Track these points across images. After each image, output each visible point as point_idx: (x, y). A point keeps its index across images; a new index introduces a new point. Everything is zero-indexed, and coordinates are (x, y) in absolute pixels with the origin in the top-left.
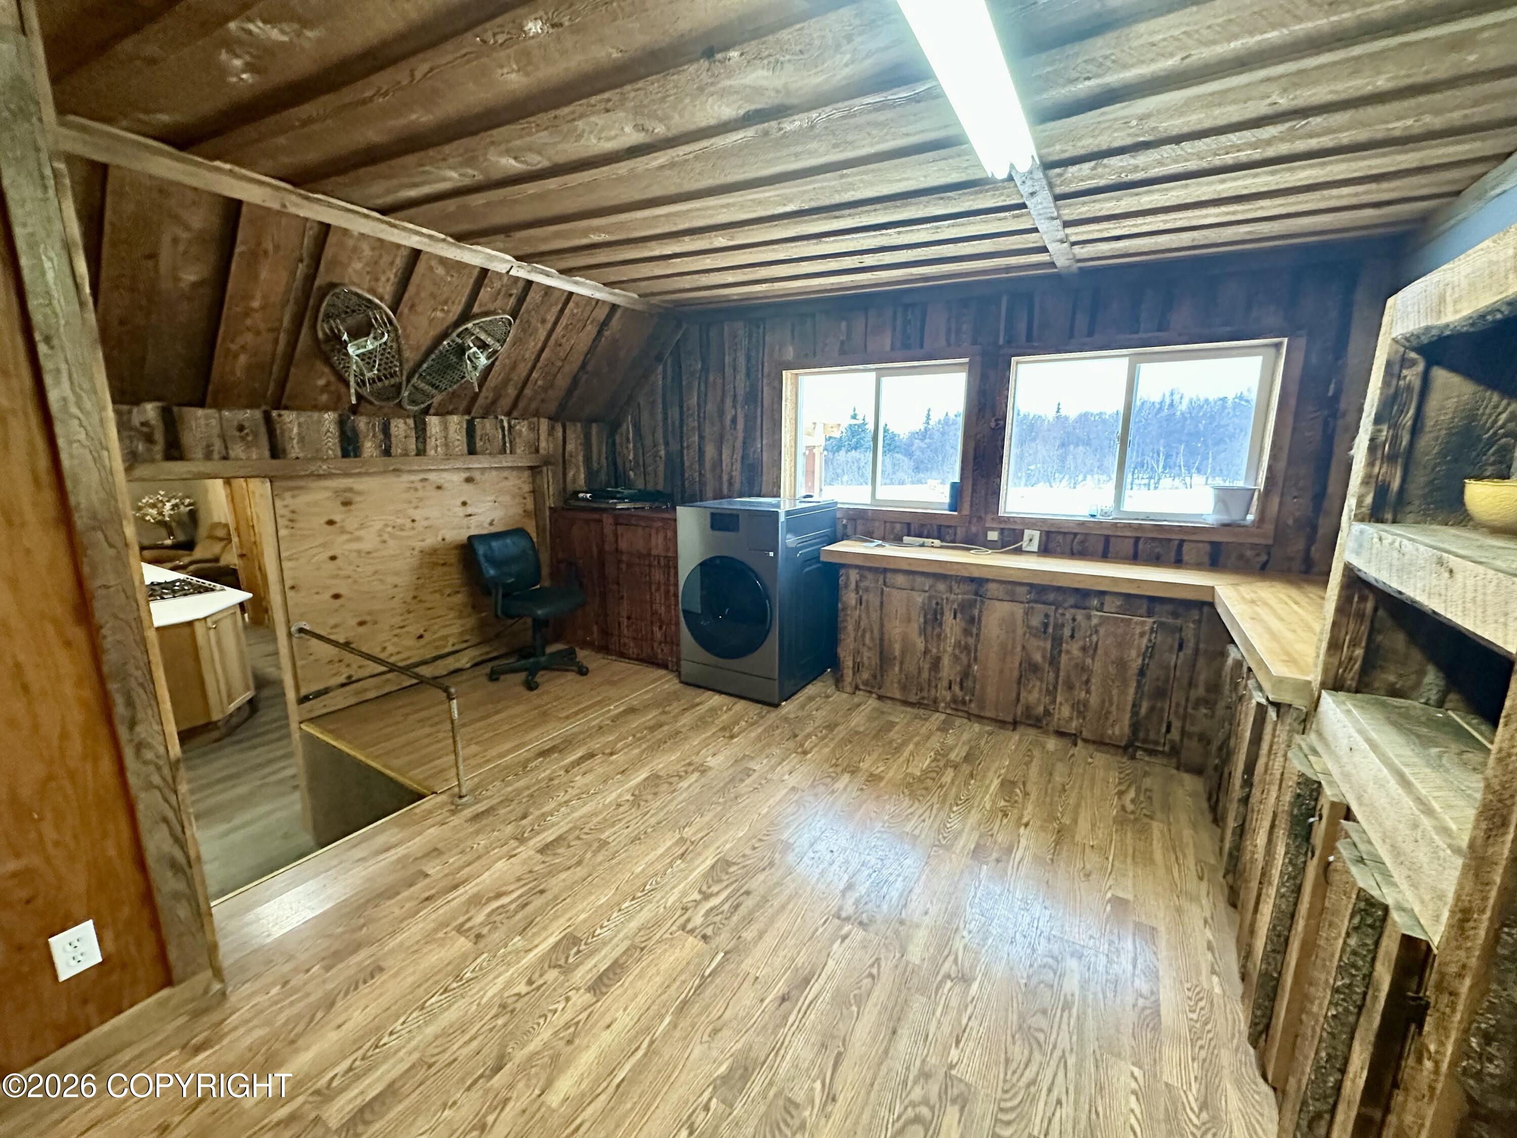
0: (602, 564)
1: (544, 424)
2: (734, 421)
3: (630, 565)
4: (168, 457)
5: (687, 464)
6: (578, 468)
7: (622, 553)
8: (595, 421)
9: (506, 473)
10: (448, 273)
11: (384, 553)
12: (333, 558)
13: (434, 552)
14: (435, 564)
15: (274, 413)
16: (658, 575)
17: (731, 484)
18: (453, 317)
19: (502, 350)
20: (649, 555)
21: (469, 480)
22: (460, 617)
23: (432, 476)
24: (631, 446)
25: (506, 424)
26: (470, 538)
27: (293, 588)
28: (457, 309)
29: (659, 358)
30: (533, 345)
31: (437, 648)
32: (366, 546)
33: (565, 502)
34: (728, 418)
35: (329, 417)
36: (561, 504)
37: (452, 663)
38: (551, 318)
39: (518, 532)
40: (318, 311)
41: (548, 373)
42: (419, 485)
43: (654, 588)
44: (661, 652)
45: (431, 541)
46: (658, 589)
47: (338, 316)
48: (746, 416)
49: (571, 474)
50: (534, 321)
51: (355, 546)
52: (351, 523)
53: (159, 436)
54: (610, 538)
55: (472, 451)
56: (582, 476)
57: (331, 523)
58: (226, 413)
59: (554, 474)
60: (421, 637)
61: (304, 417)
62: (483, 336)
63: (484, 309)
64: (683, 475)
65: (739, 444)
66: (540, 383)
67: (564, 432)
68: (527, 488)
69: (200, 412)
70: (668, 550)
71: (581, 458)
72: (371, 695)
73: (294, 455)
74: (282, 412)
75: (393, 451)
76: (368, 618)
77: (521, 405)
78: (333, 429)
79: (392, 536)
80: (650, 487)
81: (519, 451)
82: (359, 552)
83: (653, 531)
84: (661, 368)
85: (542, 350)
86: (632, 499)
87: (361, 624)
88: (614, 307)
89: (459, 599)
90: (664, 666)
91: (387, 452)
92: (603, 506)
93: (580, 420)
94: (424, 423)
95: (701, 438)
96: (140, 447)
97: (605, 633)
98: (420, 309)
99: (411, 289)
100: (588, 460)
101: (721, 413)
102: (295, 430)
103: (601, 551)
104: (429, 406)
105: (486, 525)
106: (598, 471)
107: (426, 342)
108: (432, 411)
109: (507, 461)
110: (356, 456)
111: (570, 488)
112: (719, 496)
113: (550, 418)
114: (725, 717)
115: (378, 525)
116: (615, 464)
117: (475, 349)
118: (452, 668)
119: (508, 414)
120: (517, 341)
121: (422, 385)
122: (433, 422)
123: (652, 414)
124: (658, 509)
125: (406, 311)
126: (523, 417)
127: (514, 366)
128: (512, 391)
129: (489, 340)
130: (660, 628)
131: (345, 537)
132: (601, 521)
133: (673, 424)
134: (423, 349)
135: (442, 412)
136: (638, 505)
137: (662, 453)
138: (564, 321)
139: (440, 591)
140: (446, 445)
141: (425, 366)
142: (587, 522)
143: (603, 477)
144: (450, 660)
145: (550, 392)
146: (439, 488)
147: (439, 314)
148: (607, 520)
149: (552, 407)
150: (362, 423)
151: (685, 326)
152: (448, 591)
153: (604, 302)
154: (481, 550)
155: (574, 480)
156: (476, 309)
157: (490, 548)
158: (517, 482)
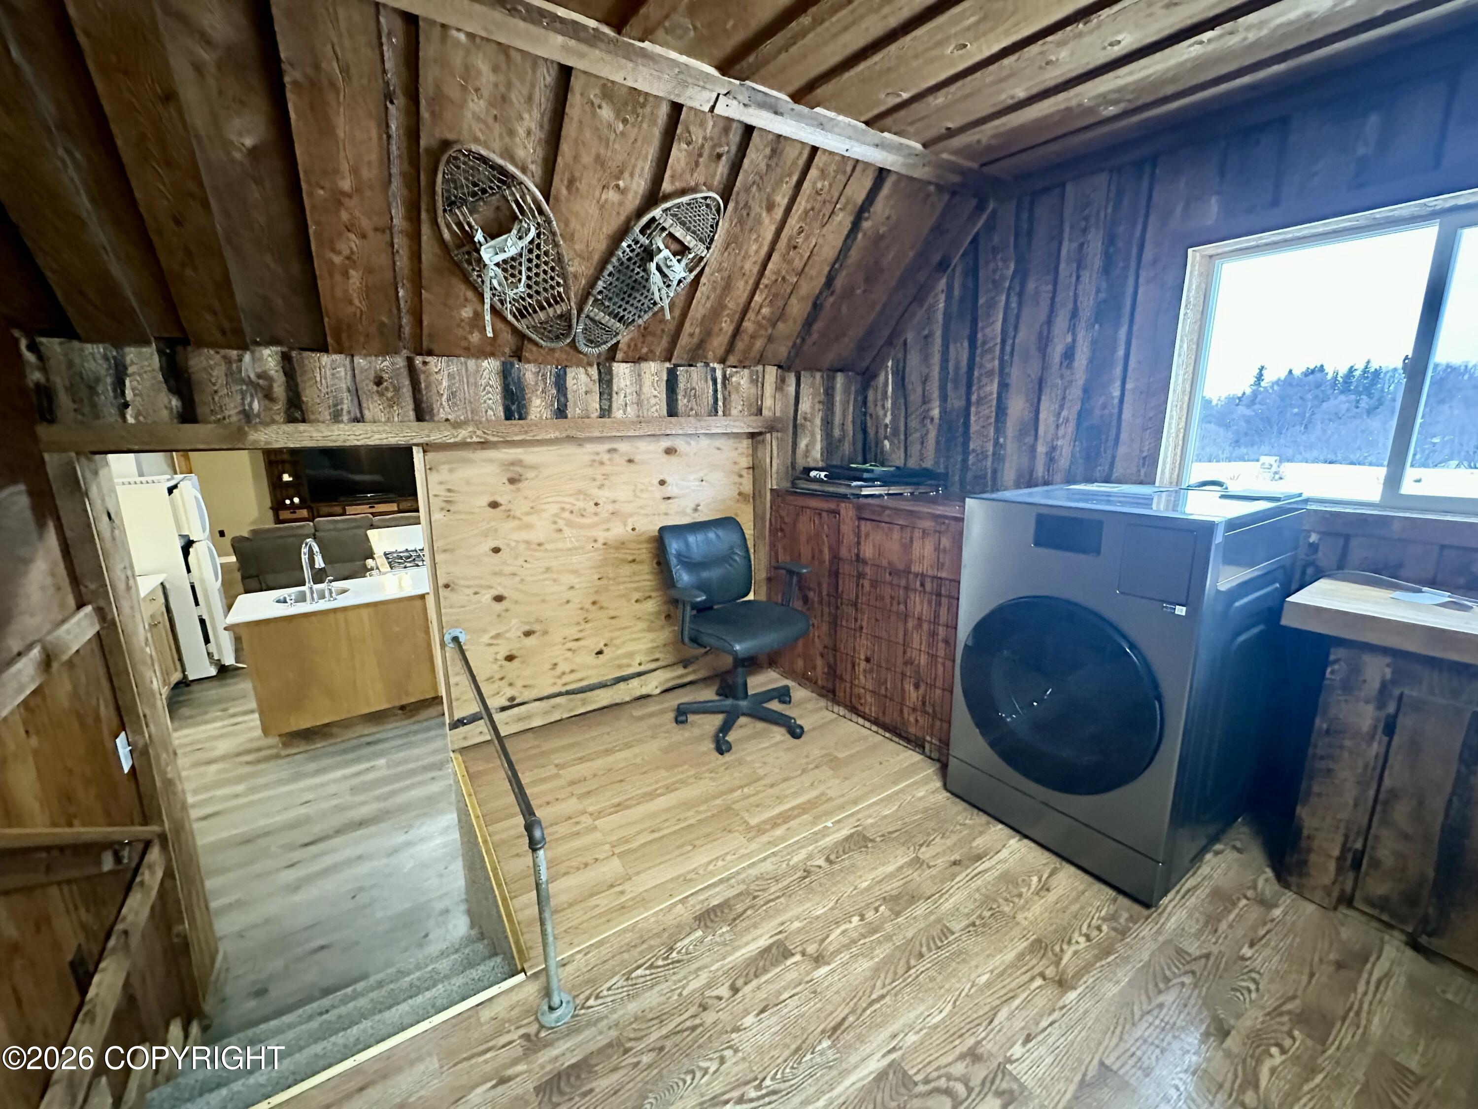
0: (835, 574)
1: (771, 373)
2: (1069, 355)
3: (874, 584)
4: (291, 420)
5: (974, 428)
6: (813, 435)
7: (864, 562)
8: (841, 370)
9: (721, 442)
10: (618, 113)
11: (560, 545)
12: (496, 550)
13: (621, 545)
14: (625, 561)
15: (418, 360)
16: (919, 605)
17: (1051, 459)
18: (633, 201)
19: (712, 256)
20: (907, 571)
21: (670, 451)
22: (650, 630)
23: (623, 447)
24: (889, 404)
25: (719, 374)
26: (662, 530)
27: (447, 586)
28: (639, 185)
29: (943, 266)
30: (756, 250)
31: (620, 667)
32: (535, 536)
33: (794, 485)
34: (1057, 350)
35: (490, 366)
36: (786, 485)
37: (636, 687)
38: (782, 200)
39: (728, 522)
40: (434, 192)
41: (776, 295)
42: (606, 457)
43: (911, 624)
44: (915, 723)
45: (618, 531)
46: (919, 626)
47: (464, 202)
48: (1094, 343)
49: (803, 444)
50: (756, 208)
51: (525, 535)
52: (520, 507)
53: (279, 389)
54: (849, 538)
55: (672, 412)
56: (818, 447)
57: (494, 505)
58: (359, 361)
59: (780, 441)
60: (600, 652)
61: (454, 366)
62: (679, 232)
63: (678, 185)
64: (966, 444)
65: (1075, 392)
66: (765, 311)
67: (798, 385)
68: (745, 462)
69: (325, 359)
70: (940, 566)
71: (818, 422)
72: (537, 722)
73: (442, 415)
74: (428, 359)
75: (569, 412)
76: (536, 627)
77: (740, 345)
78: (496, 382)
79: (569, 524)
80: (912, 464)
81: (734, 412)
82: (527, 542)
83: (917, 534)
84: (942, 283)
85: (769, 256)
86: (886, 481)
87: (528, 634)
88: (882, 174)
89: (651, 606)
90: (917, 744)
91: (561, 413)
92: (842, 490)
93: (819, 370)
94: (610, 372)
95: (1004, 386)
96: (256, 405)
97: (833, 672)
98: (583, 186)
99: (566, 148)
100: (827, 423)
101: (1044, 342)
102: (445, 383)
103: (836, 557)
104: (614, 348)
105: (689, 511)
106: (841, 440)
107: (600, 246)
108: (619, 355)
109: (719, 425)
110: (520, 418)
111: (801, 462)
112: (1028, 481)
113: (780, 367)
114: (1037, 908)
115: (554, 509)
116: (865, 431)
117: (666, 253)
118: (638, 693)
119: (723, 361)
120: (731, 242)
121: (601, 316)
122: (622, 371)
123: (926, 358)
124: (922, 498)
125: (564, 191)
126: (742, 365)
127: (728, 286)
128: (727, 327)
129: (689, 240)
130: (917, 686)
131: (516, 523)
132: (836, 512)
133: (957, 368)
134: (596, 257)
135: (637, 359)
136: (893, 490)
137: (936, 413)
138: (802, 203)
139: (625, 596)
140: (639, 403)
141: (600, 285)
142: (819, 512)
143: (847, 448)
144: (635, 682)
145: (781, 325)
146: (630, 461)
147: (612, 195)
148: (847, 511)
149: (782, 351)
150: (529, 372)
151: (991, 205)
152: (636, 595)
153: (867, 165)
154: (674, 546)
155: (807, 451)
156: (667, 186)
157: (687, 544)
158: (734, 455)
